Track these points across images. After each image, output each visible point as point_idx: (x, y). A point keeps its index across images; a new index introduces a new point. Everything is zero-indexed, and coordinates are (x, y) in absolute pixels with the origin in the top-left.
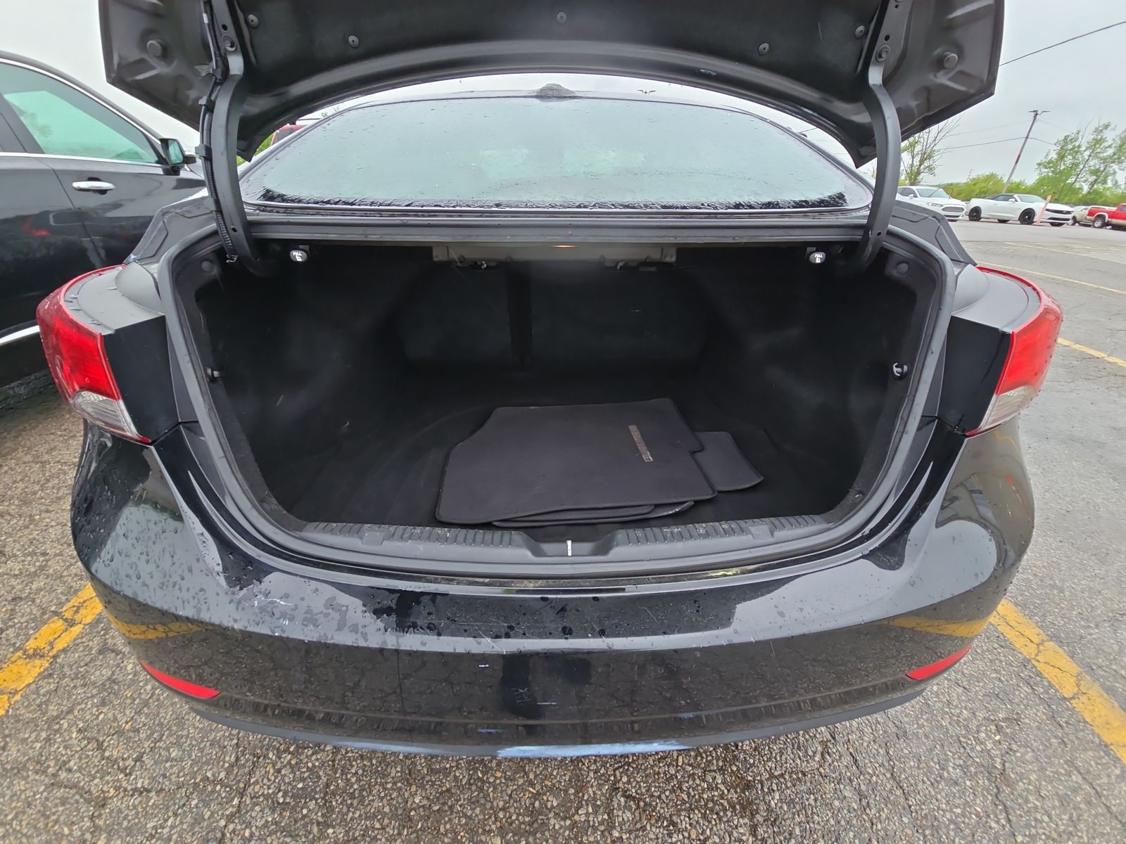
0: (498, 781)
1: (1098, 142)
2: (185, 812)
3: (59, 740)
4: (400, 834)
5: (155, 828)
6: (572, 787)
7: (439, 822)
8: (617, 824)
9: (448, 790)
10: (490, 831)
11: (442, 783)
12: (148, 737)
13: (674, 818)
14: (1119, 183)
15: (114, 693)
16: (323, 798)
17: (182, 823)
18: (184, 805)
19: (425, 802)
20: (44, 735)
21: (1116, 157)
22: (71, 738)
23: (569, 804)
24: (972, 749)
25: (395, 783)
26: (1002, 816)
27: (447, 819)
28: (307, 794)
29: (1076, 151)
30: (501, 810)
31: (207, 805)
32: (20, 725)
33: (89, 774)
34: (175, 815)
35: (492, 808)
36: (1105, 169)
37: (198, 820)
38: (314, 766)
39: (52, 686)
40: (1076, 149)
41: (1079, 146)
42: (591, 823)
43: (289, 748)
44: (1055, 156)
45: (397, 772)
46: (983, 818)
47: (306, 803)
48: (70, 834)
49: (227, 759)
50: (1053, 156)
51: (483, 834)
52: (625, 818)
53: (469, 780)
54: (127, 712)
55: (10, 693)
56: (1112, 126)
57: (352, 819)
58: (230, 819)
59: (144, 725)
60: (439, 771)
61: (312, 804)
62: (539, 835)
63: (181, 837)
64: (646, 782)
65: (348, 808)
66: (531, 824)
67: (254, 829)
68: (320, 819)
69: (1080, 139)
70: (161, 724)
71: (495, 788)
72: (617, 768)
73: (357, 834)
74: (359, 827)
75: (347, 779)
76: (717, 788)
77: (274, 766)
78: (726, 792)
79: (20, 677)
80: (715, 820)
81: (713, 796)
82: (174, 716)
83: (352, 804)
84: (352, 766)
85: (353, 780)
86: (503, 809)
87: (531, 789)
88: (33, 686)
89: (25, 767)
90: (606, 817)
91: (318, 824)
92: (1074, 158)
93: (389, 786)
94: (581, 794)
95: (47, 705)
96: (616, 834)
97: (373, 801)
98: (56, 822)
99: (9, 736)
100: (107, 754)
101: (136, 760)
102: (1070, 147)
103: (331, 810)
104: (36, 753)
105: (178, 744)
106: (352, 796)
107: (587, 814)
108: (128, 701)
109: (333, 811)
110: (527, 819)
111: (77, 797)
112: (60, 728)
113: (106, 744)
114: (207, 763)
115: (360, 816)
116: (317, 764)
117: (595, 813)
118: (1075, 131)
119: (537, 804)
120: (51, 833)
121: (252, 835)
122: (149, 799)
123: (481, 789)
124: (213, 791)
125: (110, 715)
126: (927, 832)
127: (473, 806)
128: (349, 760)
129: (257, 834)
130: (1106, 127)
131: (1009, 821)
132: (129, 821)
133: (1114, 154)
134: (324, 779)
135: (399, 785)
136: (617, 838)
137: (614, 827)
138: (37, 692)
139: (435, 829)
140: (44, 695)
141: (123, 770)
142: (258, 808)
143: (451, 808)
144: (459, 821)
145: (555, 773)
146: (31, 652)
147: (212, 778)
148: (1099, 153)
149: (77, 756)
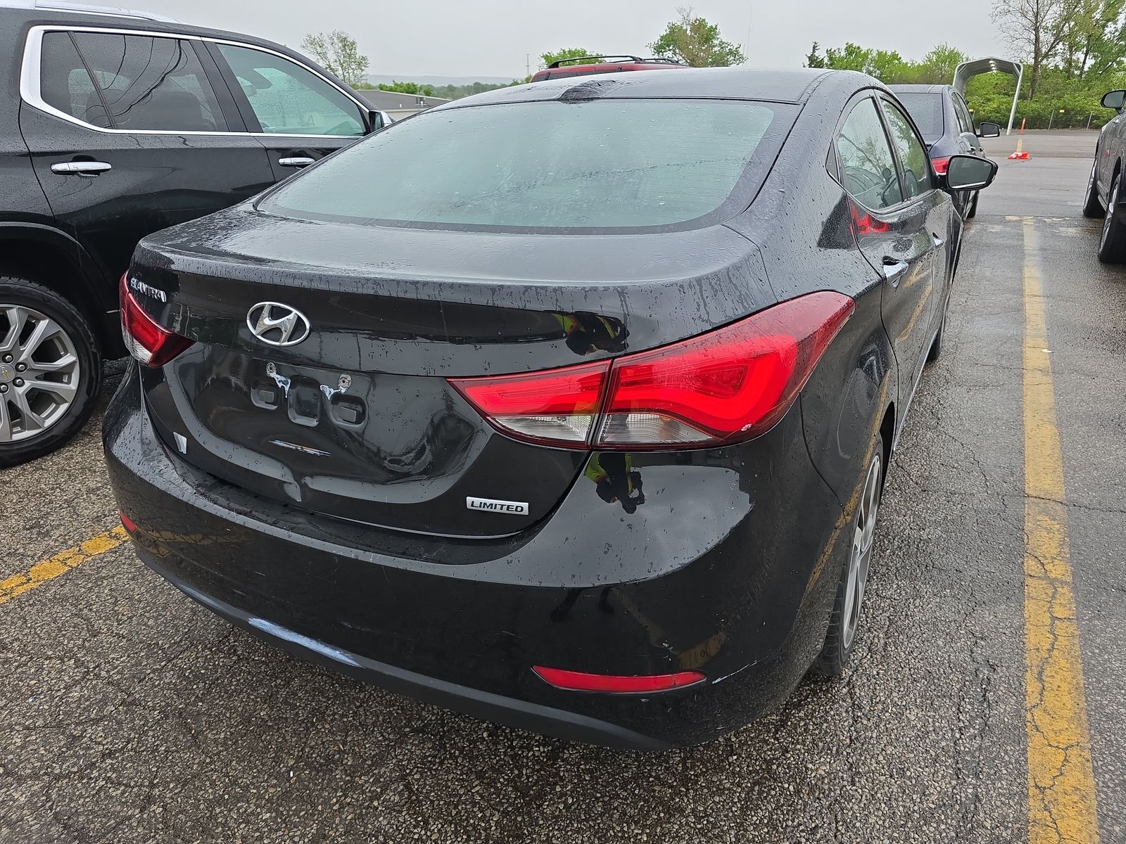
0: (323, 730)
2: (134, 657)
3: (96, 591)
4: (237, 726)
5: (113, 659)
6: (372, 761)
7: (264, 732)
8: (382, 799)
9: (286, 718)
10: (292, 754)
11: (286, 712)
12: (144, 608)
13: (431, 821)
15: (143, 576)
16: (210, 685)
17: (128, 662)
18: (137, 653)
19: (266, 718)
20: (90, 585)
22: (104, 592)
23: (360, 769)
25: (256, 697)
27: (271, 733)
28: (202, 678)
30: (310, 747)
31: (147, 659)
32: (80, 575)
33: (100, 616)
34: (128, 656)
35: (305, 743)
37: (138, 664)
38: (219, 664)
39: (113, 558)
42: (364, 788)
43: (213, 648)
47: (199, 682)
48: (67, 645)
49: (175, 638)
51: (286, 753)
52: (392, 799)
53: (305, 719)
54: (142, 589)
55: (87, 555)
57: (217, 704)
58: (153, 671)
59: (146, 600)
60: (289, 704)
61: (201, 685)
63: (123, 669)
64: (432, 787)
65: (219, 697)
66: (321, 765)
67: (162, 682)
68: (200, 695)
70: (155, 603)
71: (318, 733)
72: (418, 767)
73: (213, 713)
74: (217, 710)
75: (231, 681)
76: (488, 821)
77: (197, 654)
78: (493, 828)
79: (99, 547)
80: (462, 838)
81: (478, 825)
82: (165, 601)
83: (223, 696)
84: (240, 675)
85: (234, 683)
86: (312, 748)
87: (341, 746)
88: (102, 555)
89: (67, 600)
90: (379, 790)
91: (197, 697)
93: (252, 697)
94: (373, 768)
95: (103, 569)
96: (376, 803)
97: (236, 700)
98: (64, 635)
99: (70, 580)
100: (116, 609)
101: (128, 618)
103: (209, 693)
104: (79, 594)
105: (156, 619)
106: (226, 692)
107: (366, 782)
108: (147, 583)
109: (210, 694)
110: (322, 761)
111: (85, 626)
112: (101, 585)
113: (119, 603)
114: (164, 635)
115: (223, 704)
116: (221, 664)
117: (373, 784)
119: (337, 756)
120: (57, 640)
121: (159, 684)
122: (121, 641)
123: (308, 729)
124: (156, 652)
125: (132, 587)
127: (293, 735)
128: (241, 671)
129: (162, 686)
132: (103, 649)
134: (219, 675)
135: (259, 699)
136: (375, 807)
137: (378, 799)
138: (102, 560)
139: (259, 735)
140: (105, 563)
141: (118, 621)
142: (172, 673)
143: (279, 728)
144: (278, 739)
145: (367, 746)
146: (113, 534)
147: (160, 645)
149: (100, 603)
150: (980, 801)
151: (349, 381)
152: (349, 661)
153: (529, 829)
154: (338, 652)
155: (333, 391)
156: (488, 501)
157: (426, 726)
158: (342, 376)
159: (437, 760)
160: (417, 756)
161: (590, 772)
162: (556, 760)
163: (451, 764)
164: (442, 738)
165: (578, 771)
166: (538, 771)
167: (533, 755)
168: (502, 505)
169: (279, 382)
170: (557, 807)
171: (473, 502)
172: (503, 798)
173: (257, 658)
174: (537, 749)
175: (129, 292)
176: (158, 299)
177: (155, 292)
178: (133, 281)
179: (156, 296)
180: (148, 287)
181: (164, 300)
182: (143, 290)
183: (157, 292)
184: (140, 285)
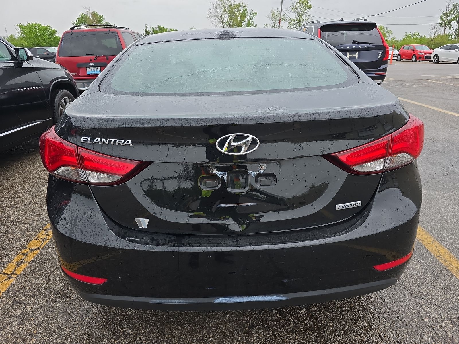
12: (46, 336)
15: (25, 320)
22: (8, 338)
54: (33, 326)
59: (43, 331)
70: (50, 330)
105: (60, 337)
108: (33, 322)
113: (26, 339)
125: (25, 328)
150: (431, 266)
151: (265, 166)
152: (282, 298)
153: (330, 342)
154: (275, 297)
155: (255, 173)
156: (346, 204)
157: (252, 323)
158: (261, 165)
159: (271, 335)
160: (261, 337)
161: (327, 311)
162: (311, 312)
163: (277, 333)
164: (264, 326)
165: (323, 313)
166: (310, 319)
167: (302, 314)
168: (351, 205)
169: (220, 175)
170: (330, 329)
171: (339, 206)
172: (310, 336)
173: (143, 331)
174: (301, 312)
175: (78, 146)
176: (126, 145)
177: (121, 141)
178: (84, 139)
179: (123, 143)
180: (110, 140)
181: (131, 145)
182: (102, 142)
183: (123, 141)
184: (97, 140)
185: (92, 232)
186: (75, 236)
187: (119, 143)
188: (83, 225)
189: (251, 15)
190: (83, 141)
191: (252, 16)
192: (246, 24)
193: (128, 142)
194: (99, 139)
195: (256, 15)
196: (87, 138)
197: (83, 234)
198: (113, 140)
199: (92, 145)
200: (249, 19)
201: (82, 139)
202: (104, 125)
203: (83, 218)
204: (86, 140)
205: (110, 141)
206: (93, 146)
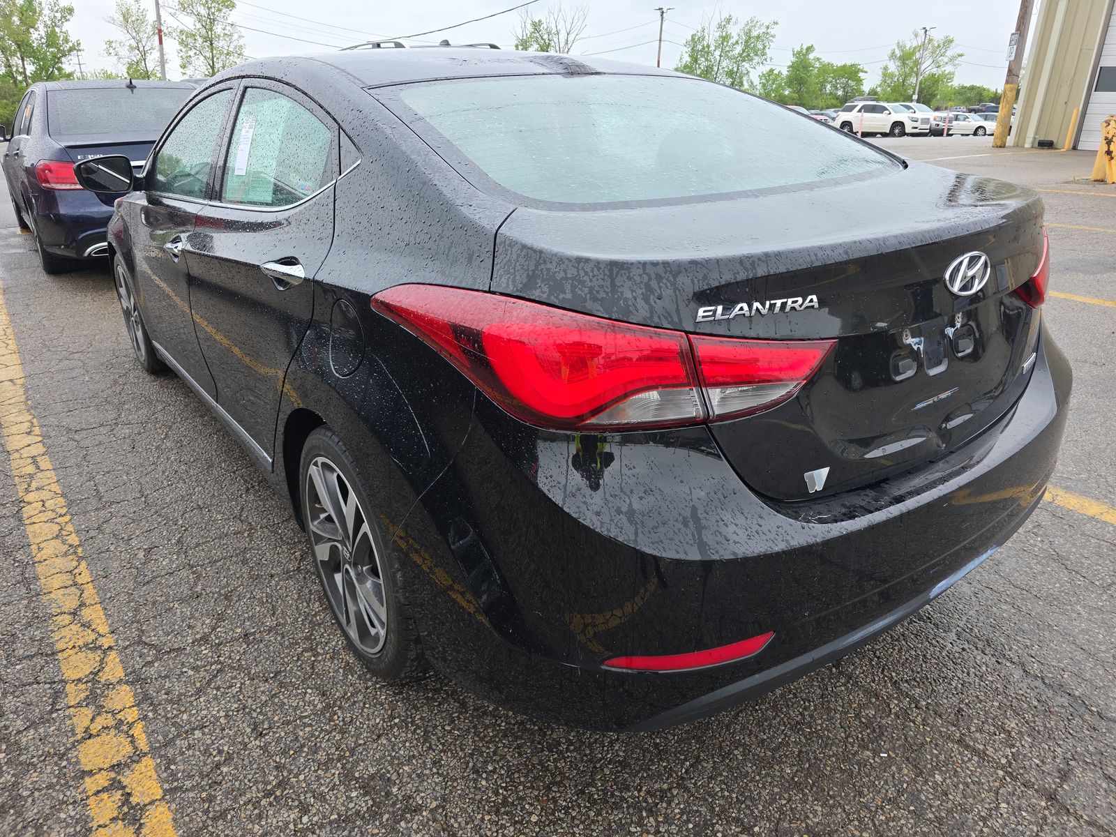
0: (823, 726)
1: (725, 38)
4: (805, 795)
7: (819, 771)
8: (918, 699)
9: (801, 752)
10: (856, 753)
11: (790, 751)
13: (942, 675)
14: (755, 84)
16: (721, 819)
19: (795, 768)
21: (745, 54)
23: (881, 707)
24: (1034, 551)
25: (759, 774)
26: (1079, 576)
27: (822, 766)
28: (704, 826)
29: (706, 52)
30: (847, 738)
35: (840, 741)
36: (738, 69)
38: (682, 809)
40: (706, 50)
41: (708, 46)
42: (905, 708)
43: (641, 815)
44: (689, 59)
45: (751, 767)
46: (1071, 581)
50: (687, 59)
51: (854, 757)
52: (918, 692)
53: (805, 737)
56: (734, 20)
57: (761, 812)
60: (778, 747)
61: (718, 828)
62: (886, 734)
64: (907, 668)
65: (749, 809)
66: (874, 732)
68: (738, 829)
69: (707, 37)
71: (828, 730)
74: (773, 812)
75: (720, 797)
83: (747, 806)
84: (712, 788)
85: (726, 794)
86: (848, 736)
87: (849, 715)
90: (908, 699)
91: (741, 832)
92: (707, 60)
93: (757, 778)
94: (880, 698)
96: (923, 703)
97: (760, 793)
102: (700, 47)
103: (737, 819)
106: (741, 802)
107: (897, 705)
109: (740, 819)
110: (868, 731)
115: (763, 806)
116: (682, 806)
117: (900, 701)
118: (700, 29)
119: (864, 720)
123: (820, 737)
126: (1055, 603)
127: (828, 748)
130: (728, 21)
131: (1084, 577)
133: (744, 51)
134: (704, 809)
135: (763, 772)
137: (919, 701)
139: (822, 775)
143: (816, 758)
144: (831, 761)
148: (729, 51)
151: (961, 315)
155: (953, 330)
169: (915, 344)
175: (687, 333)
176: (807, 307)
177: (797, 301)
178: (705, 312)
179: (801, 306)
180: (772, 302)
181: (816, 305)
182: (753, 312)
183: (800, 300)
184: (742, 309)
185: (747, 530)
186: (717, 552)
187: (793, 305)
188: (717, 521)
189: (56, 14)
190: (703, 317)
191: (59, 15)
192: (42, 38)
193: (811, 301)
194: (745, 306)
195: (70, 14)
196: (713, 308)
197: (731, 541)
198: (779, 303)
199: (724, 324)
200: (49, 23)
201: (701, 312)
202: (761, 271)
203: (709, 506)
204: (711, 313)
205: (772, 306)
206: (729, 325)
